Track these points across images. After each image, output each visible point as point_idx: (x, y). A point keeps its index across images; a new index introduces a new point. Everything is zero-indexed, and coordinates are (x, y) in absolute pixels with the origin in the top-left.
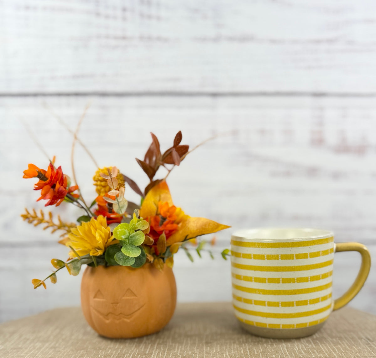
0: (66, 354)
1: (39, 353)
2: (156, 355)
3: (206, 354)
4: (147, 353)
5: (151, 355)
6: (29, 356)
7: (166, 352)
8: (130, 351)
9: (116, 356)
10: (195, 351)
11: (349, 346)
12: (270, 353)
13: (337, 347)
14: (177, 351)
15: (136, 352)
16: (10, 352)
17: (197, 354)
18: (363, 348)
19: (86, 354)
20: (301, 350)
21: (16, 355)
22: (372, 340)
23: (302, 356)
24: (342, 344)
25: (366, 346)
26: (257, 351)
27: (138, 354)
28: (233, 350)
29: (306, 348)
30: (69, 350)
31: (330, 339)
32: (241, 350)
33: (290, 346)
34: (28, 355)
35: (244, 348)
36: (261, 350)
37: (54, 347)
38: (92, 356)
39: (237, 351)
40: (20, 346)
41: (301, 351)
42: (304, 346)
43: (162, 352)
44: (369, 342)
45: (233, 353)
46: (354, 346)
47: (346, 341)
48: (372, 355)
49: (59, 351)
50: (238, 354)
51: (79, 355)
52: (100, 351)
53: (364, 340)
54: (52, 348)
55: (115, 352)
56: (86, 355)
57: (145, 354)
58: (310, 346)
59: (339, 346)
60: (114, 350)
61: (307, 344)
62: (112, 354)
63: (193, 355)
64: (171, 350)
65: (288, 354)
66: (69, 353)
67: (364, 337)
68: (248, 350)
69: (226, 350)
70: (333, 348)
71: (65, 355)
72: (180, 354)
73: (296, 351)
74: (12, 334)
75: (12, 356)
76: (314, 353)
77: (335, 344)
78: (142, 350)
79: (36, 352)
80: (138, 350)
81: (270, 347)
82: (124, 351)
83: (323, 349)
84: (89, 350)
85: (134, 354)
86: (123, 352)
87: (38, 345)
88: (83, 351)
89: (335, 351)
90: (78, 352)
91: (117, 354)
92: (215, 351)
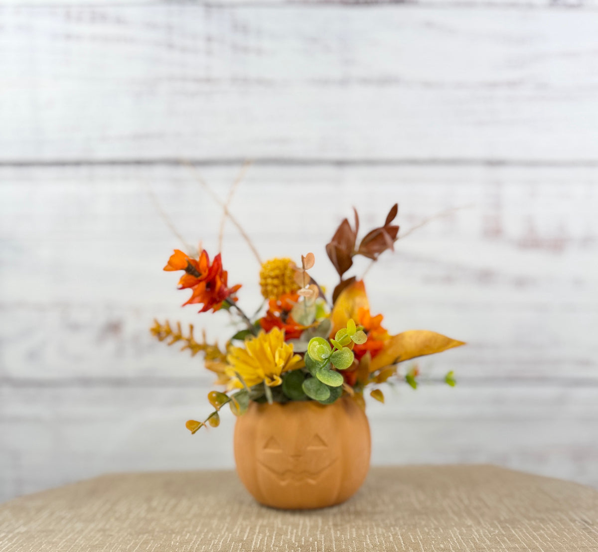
0: (121, 539)
1: (80, 538)
2: (259, 543)
3: (336, 541)
4: (245, 539)
5: (252, 542)
6: (65, 542)
7: (274, 537)
8: (219, 535)
9: (198, 542)
10: (318, 537)
11: (557, 532)
12: (435, 541)
13: (539, 533)
14: (291, 537)
15: (228, 537)
16: (36, 536)
17: (321, 541)
18: (580, 535)
19: (151, 539)
20: (484, 537)
21: (46, 541)
22: (590, 522)
23: (486, 545)
24: (546, 529)
25: (584, 531)
26: (414, 539)
27: (231, 541)
28: (376, 537)
29: (491, 535)
30: (126, 534)
31: (527, 521)
32: (390, 536)
33: (465, 531)
34: (64, 540)
35: (393, 533)
36: (421, 537)
37: (103, 530)
38: (161, 542)
39: (384, 538)
40: (51, 528)
41: (484, 539)
42: (486, 531)
43: (267, 538)
44: (586, 525)
45: (377, 540)
46: (565, 531)
47: (552, 524)
48: (595, 545)
49: (111, 535)
50: (385, 542)
51: (142, 542)
52: (174, 535)
53: (580, 522)
54: (99, 531)
55: (195, 536)
56: (152, 541)
57: (242, 540)
58: (497, 531)
59: (542, 531)
60: (194, 535)
61: (492, 529)
62: (192, 540)
63: (316, 542)
64: (281, 535)
65: (464, 544)
66: (126, 539)
67: (577, 518)
68: (400, 537)
69: (366, 537)
70: (533, 535)
71: (119, 541)
72: (296, 541)
73: (476, 539)
74: (39, 510)
75: (40, 541)
76: (504, 542)
77: (536, 529)
78: (237, 535)
79: (76, 536)
80: (230, 535)
81: (435, 533)
82: (210, 536)
83: (517, 535)
84: (156, 533)
85: (226, 540)
86: (209, 538)
87: (79, 526)
88: (147, 535)
89: (536, 540)
90: (140, 537)
91: (200, 540)
92: (348, 537)
